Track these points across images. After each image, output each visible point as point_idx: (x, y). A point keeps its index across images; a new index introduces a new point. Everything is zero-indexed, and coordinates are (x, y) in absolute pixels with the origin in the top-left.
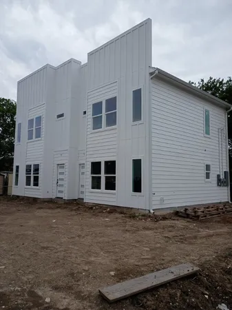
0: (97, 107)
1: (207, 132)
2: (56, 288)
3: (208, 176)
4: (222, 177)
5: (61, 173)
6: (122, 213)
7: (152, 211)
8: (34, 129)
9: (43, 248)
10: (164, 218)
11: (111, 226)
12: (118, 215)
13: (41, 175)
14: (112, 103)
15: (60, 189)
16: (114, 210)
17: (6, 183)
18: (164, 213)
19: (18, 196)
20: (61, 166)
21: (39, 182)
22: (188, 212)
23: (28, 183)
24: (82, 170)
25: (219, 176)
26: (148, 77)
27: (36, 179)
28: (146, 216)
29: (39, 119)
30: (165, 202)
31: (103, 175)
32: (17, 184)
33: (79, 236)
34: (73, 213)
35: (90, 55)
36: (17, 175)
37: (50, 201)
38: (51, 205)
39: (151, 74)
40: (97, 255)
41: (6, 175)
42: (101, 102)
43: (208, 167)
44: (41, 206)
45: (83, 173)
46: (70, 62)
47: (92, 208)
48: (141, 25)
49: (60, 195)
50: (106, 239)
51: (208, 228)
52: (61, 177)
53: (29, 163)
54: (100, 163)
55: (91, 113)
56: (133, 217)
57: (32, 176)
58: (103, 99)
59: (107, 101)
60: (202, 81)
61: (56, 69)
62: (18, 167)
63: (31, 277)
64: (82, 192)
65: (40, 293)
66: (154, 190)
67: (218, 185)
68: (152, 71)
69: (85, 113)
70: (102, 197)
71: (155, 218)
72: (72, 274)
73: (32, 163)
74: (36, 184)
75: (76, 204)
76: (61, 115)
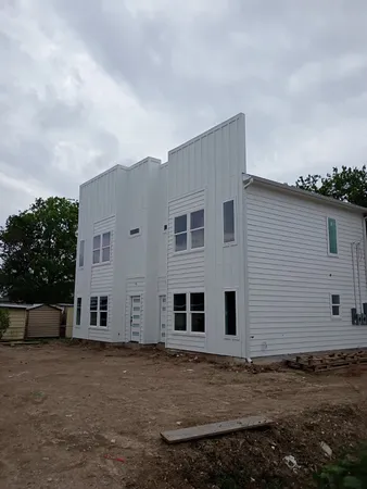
0: (180, 222)
1: (333, 249)
2: (121, 433)
3: (336, 311)
4: (360, 311)
5: (136, 309)
6: (212, 362)
7: (250, 360)
8: (101, 248)
9: (111, 400)
10: (267, 369)
11: (193, 378)
12: (206, 365)
13: (109, 312)
14: (198, 217)
15: (134, 329)
16: (203, 358)
17: (63, 321)
18: (268, 362)
19: (80, 340)
20: (136, 298)
21: (108, 320)
22: (301, 362)
23: (93, 322)
24: (163, 304)
25: (354, 310)
26: (242, 186)
27: (104, 316)
28: (242, 366)
29: (107, 235)
30: (269, 348)
31: (189, 312)
32: (78, 323)
33: (152, 388)
34: (150, 361)
35: (171, 153)
36: (79, 310)
37: (122, 346)
38: (123, 352)
39: (245, 182)
40: (168, 407)
41: (63, 309)
42: (185, 216)
43: (335, 299)
44: (109, 353)
45: (164, 309)
46: (146, 161)
47: (175, 356)
48: (232, 121)
49: (135, 339)
50: (183, 393)
51: (319, 382)
52: (135, 313)
53: (94, 295)
54: (184, 296)
55: (173, 229)
56: (226, 367)
57: (98, 311)
58: (188, 211)
59: (192, 214)
60: (335, 170)
61: (128, 170)
62: (79, 300)
63: (98, 424)
64: (163, 334)
65: (106, 437)
66: (252, 332)
67: (353, 323)
68: (245, 178)
69: (166, 227)
70: (187, 341)
71: (253, 369)
72: (138, 423)
73: (99, 295)
74: (104, 323)
75: (156, 350)
76: (136, 231)
